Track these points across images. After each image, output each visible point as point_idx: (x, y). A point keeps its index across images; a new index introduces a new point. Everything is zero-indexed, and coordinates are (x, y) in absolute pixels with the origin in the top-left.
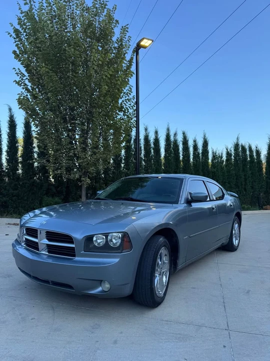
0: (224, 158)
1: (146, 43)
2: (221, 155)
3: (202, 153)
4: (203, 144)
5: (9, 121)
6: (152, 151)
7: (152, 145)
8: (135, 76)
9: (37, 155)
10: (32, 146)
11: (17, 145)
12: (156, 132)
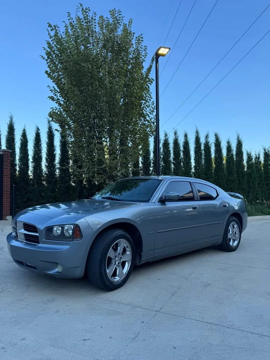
0: (262, 159)
1: (163, 51)
2: (258, 156)
3: (236, 154)
4: (237, 146)
5: (48, 132)
6: (182, 154)
7: (182, 148)
8: (154, 82)
9: (73, 161)
10: (67, 154)
11: (55, 153)
12: (186, 136)
